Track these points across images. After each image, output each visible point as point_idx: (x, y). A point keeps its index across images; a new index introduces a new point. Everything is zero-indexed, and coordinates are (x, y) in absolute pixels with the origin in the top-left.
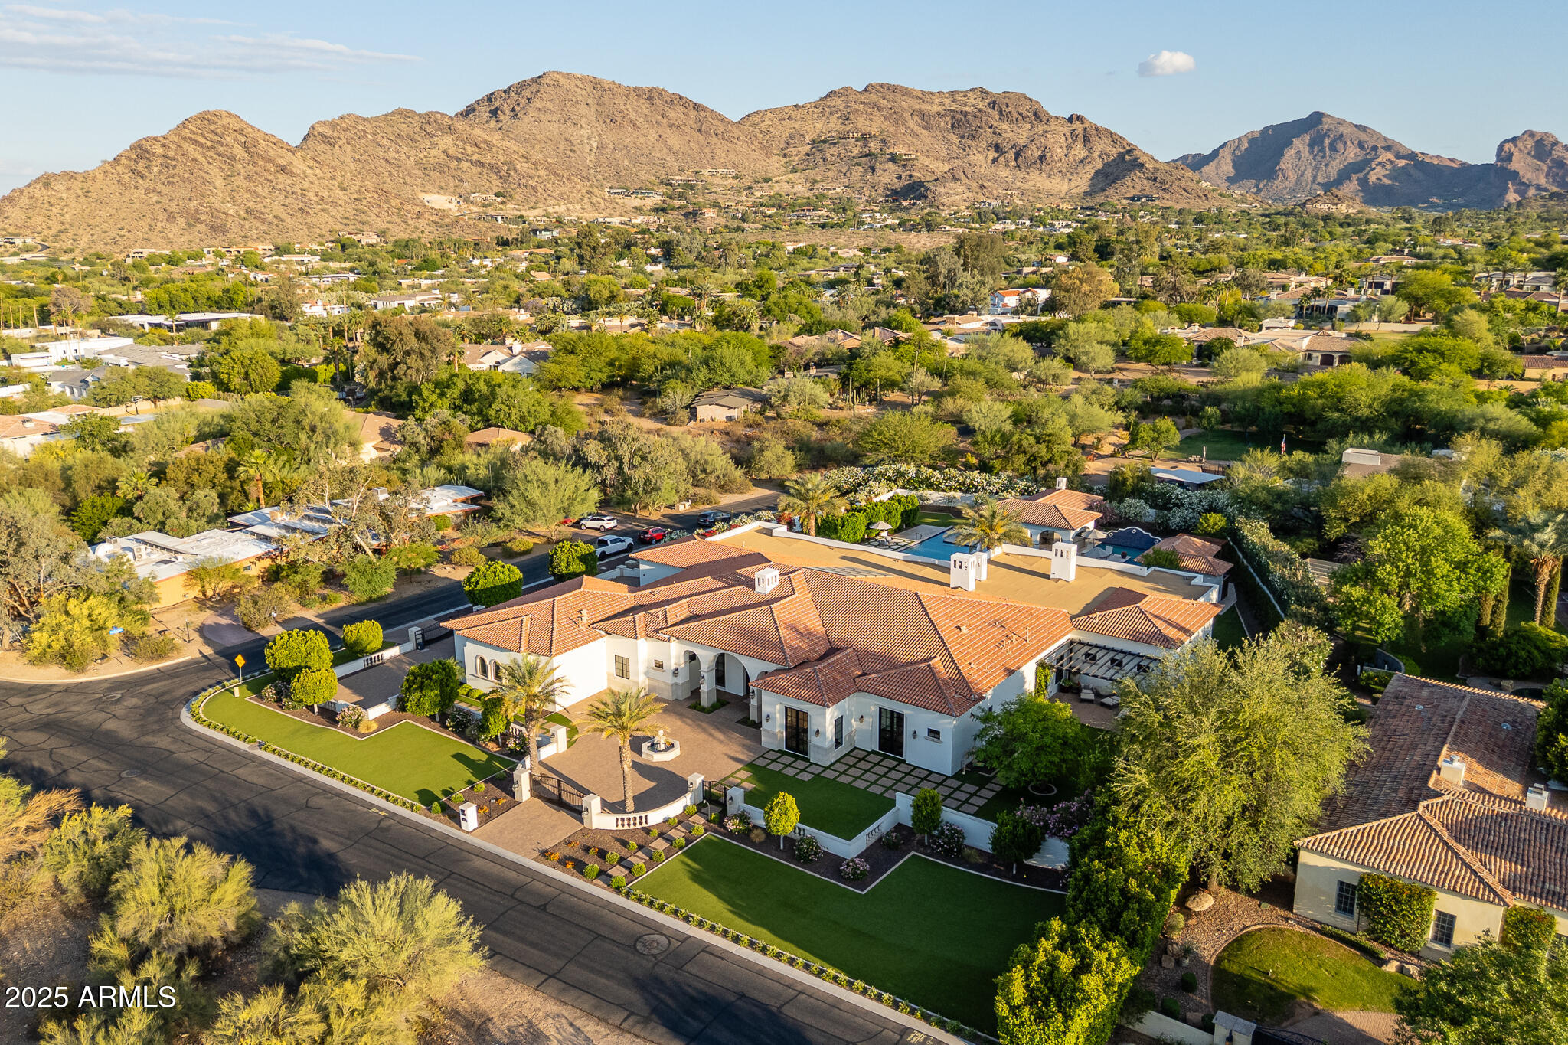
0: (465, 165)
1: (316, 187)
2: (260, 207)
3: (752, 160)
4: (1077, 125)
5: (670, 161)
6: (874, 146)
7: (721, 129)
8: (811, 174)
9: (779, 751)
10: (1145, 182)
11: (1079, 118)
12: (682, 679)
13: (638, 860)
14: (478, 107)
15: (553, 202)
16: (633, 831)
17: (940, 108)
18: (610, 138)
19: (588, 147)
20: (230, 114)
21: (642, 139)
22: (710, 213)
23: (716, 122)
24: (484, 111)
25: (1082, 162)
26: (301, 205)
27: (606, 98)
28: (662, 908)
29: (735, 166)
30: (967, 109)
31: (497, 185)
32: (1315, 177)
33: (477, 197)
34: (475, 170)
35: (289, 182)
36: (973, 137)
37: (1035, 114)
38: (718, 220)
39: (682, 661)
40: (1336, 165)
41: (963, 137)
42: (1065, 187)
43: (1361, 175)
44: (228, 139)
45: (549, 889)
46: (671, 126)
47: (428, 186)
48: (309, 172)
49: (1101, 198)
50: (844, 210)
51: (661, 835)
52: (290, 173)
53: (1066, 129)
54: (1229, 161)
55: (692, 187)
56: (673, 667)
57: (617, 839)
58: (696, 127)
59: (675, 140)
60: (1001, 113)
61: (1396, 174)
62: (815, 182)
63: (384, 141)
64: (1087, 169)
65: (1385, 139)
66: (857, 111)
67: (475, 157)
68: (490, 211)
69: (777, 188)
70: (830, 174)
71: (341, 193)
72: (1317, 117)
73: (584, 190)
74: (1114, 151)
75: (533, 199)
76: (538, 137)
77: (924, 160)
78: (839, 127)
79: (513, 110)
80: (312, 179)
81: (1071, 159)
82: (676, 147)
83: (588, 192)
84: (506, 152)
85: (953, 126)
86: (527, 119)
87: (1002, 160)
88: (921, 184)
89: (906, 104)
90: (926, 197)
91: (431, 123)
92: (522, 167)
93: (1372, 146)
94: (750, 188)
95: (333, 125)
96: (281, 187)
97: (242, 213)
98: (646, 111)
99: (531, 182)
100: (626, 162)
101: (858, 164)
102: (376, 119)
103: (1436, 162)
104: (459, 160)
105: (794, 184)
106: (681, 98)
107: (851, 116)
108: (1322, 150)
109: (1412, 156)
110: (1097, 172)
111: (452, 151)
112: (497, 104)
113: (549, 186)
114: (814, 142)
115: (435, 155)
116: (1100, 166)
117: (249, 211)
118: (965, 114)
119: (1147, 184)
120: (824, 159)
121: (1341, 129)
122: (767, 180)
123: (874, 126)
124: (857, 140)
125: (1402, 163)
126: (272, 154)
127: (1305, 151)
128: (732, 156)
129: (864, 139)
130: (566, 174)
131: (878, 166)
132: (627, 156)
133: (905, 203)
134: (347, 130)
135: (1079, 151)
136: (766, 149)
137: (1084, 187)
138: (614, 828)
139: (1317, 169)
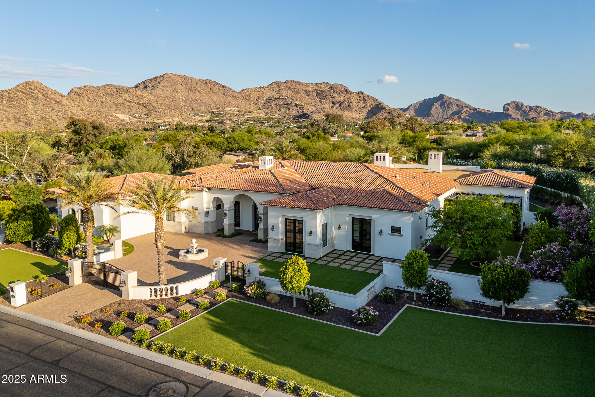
0: (133, 104)
1: (71, 109)
2: (47, 116)
3: (244, 105)
4: (361, 95)
5: (213, 105)
6: (289, 101)
7: (232, 94)
8: (266, 110)
9: (281, 253)
10: (386, 114)
11: (362, 93)
12: (211, 218)
13: (165, 319)
14: (139, 85)
15: (167, 117)
16: (164, 300)
17: (312, 89)
18: (190, 97)
19: (181, 100)
20: (38, 82)
21: (202, 97)
22: (228, 122)
23: (230, 92)
24: (142, 87)
25: (363, 107)
26: (64, 116)
27: (189, 82)
28: (182, 356)
29: (237, 107)
30: (322, 89)
31: (145, 111)
32: (443, 116)
33: (137, 115)
34: (136, 106)
35: (60, 107)
36: (324, 99)
37: (346, 91)
38: (231, 125)
39: (211, 206)
40: (450, 112)
41: (321, 99)
42: (358, 116)
43: (458, 115)
44: (36, 91)
45: (70, 346)
46: (213, 93)
47: (117, 111)
48: (69, 104)
49: (371, 120)
50: (279, 122)
51: (189, 301)
52: (60, 104)
53: (357, 96)
54: (413, 110)
55: (221, 114)
56: (206, 210)
57: (148, 306)
58: (223, 93)
59: (215, 98)
60: (334, 91)
61: (470, 115)
62: (268, 113)
63: (101, 95)
64: (365, 110)
65: (465, 104)
66: (282, 89)
67: (137, 101)
68: (142, 120)
69: (253, 115)
70: (273, 110)
71: (81, 112)
72: (442, 96)
73: (180, 114)
74: (375, 104)
75: (159, 116)
76: (162, 96)
77: (307, 106)
78: (276, 94)
79: (153, 86)
80: (70, 106)
81: (360, 106)
82: (215, 100)
83: (181, 114)
84: (149, 99)
85: (317, 95)
86: (158, 89)
87: (335, 107)
88: (306, 114)
89: (300, 87)
90: (308, 118)
91: (120, 89)
92: (155, 105)
93: (461, 106)
94: (243, 115)
95: (81, 89)
96: (56, 109)
97: (39, 118)
98: (204, 88)
99: (158, 110)
100: (196, 105)
101: (283, 107)
102: (98, 87)
103: (483, 111)
104: (130, 102)
105: (260, 114)
106: (217, 83)
107: (280, 91)
108: (445, 107)
109: (475, 109)
110: (369, 111)
111: (128, 99)
112: (147, 84)
113: (166, 112)
114: (267, 99)
115: (121, 100)
116: (370, 109)
117: (42, 118)
118: (321, 91)
119: (387, 115)
120: (271, 105)
121: (450, 100)
122: (250, 112)
123: (289, 94)
124: (283, 99)
125: (472, 111)
126: (54, 97)
127: (439, 107)
128: (237, 104)
129: (285, 98)
130: (172, 108)
131: (291, 108)
132: (197, 103)
133: (301, 120)
134: (86, 90)
135: (362, 104)
136: (249, 101)
137: (365, 116)
138: (148, 298)
139: (443, 113)
